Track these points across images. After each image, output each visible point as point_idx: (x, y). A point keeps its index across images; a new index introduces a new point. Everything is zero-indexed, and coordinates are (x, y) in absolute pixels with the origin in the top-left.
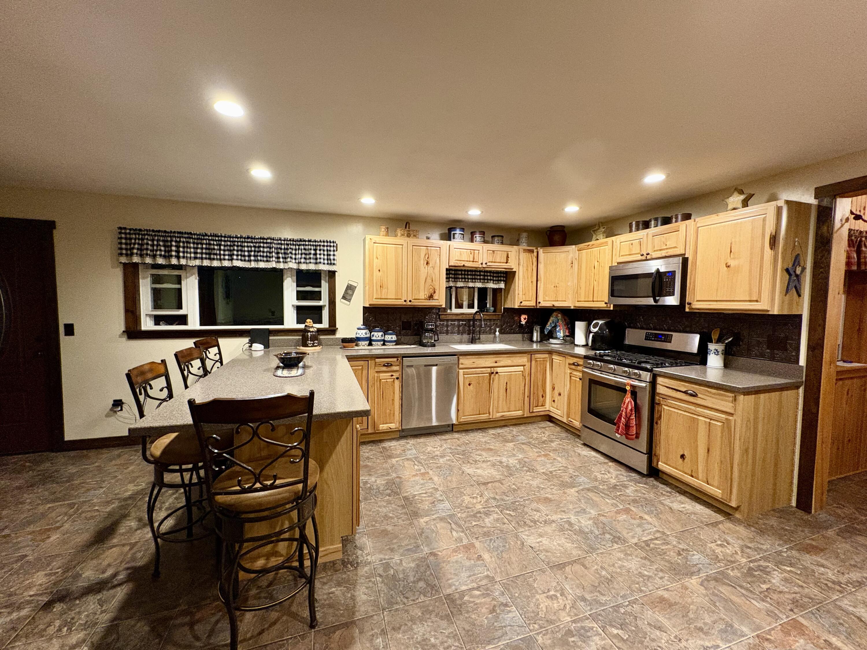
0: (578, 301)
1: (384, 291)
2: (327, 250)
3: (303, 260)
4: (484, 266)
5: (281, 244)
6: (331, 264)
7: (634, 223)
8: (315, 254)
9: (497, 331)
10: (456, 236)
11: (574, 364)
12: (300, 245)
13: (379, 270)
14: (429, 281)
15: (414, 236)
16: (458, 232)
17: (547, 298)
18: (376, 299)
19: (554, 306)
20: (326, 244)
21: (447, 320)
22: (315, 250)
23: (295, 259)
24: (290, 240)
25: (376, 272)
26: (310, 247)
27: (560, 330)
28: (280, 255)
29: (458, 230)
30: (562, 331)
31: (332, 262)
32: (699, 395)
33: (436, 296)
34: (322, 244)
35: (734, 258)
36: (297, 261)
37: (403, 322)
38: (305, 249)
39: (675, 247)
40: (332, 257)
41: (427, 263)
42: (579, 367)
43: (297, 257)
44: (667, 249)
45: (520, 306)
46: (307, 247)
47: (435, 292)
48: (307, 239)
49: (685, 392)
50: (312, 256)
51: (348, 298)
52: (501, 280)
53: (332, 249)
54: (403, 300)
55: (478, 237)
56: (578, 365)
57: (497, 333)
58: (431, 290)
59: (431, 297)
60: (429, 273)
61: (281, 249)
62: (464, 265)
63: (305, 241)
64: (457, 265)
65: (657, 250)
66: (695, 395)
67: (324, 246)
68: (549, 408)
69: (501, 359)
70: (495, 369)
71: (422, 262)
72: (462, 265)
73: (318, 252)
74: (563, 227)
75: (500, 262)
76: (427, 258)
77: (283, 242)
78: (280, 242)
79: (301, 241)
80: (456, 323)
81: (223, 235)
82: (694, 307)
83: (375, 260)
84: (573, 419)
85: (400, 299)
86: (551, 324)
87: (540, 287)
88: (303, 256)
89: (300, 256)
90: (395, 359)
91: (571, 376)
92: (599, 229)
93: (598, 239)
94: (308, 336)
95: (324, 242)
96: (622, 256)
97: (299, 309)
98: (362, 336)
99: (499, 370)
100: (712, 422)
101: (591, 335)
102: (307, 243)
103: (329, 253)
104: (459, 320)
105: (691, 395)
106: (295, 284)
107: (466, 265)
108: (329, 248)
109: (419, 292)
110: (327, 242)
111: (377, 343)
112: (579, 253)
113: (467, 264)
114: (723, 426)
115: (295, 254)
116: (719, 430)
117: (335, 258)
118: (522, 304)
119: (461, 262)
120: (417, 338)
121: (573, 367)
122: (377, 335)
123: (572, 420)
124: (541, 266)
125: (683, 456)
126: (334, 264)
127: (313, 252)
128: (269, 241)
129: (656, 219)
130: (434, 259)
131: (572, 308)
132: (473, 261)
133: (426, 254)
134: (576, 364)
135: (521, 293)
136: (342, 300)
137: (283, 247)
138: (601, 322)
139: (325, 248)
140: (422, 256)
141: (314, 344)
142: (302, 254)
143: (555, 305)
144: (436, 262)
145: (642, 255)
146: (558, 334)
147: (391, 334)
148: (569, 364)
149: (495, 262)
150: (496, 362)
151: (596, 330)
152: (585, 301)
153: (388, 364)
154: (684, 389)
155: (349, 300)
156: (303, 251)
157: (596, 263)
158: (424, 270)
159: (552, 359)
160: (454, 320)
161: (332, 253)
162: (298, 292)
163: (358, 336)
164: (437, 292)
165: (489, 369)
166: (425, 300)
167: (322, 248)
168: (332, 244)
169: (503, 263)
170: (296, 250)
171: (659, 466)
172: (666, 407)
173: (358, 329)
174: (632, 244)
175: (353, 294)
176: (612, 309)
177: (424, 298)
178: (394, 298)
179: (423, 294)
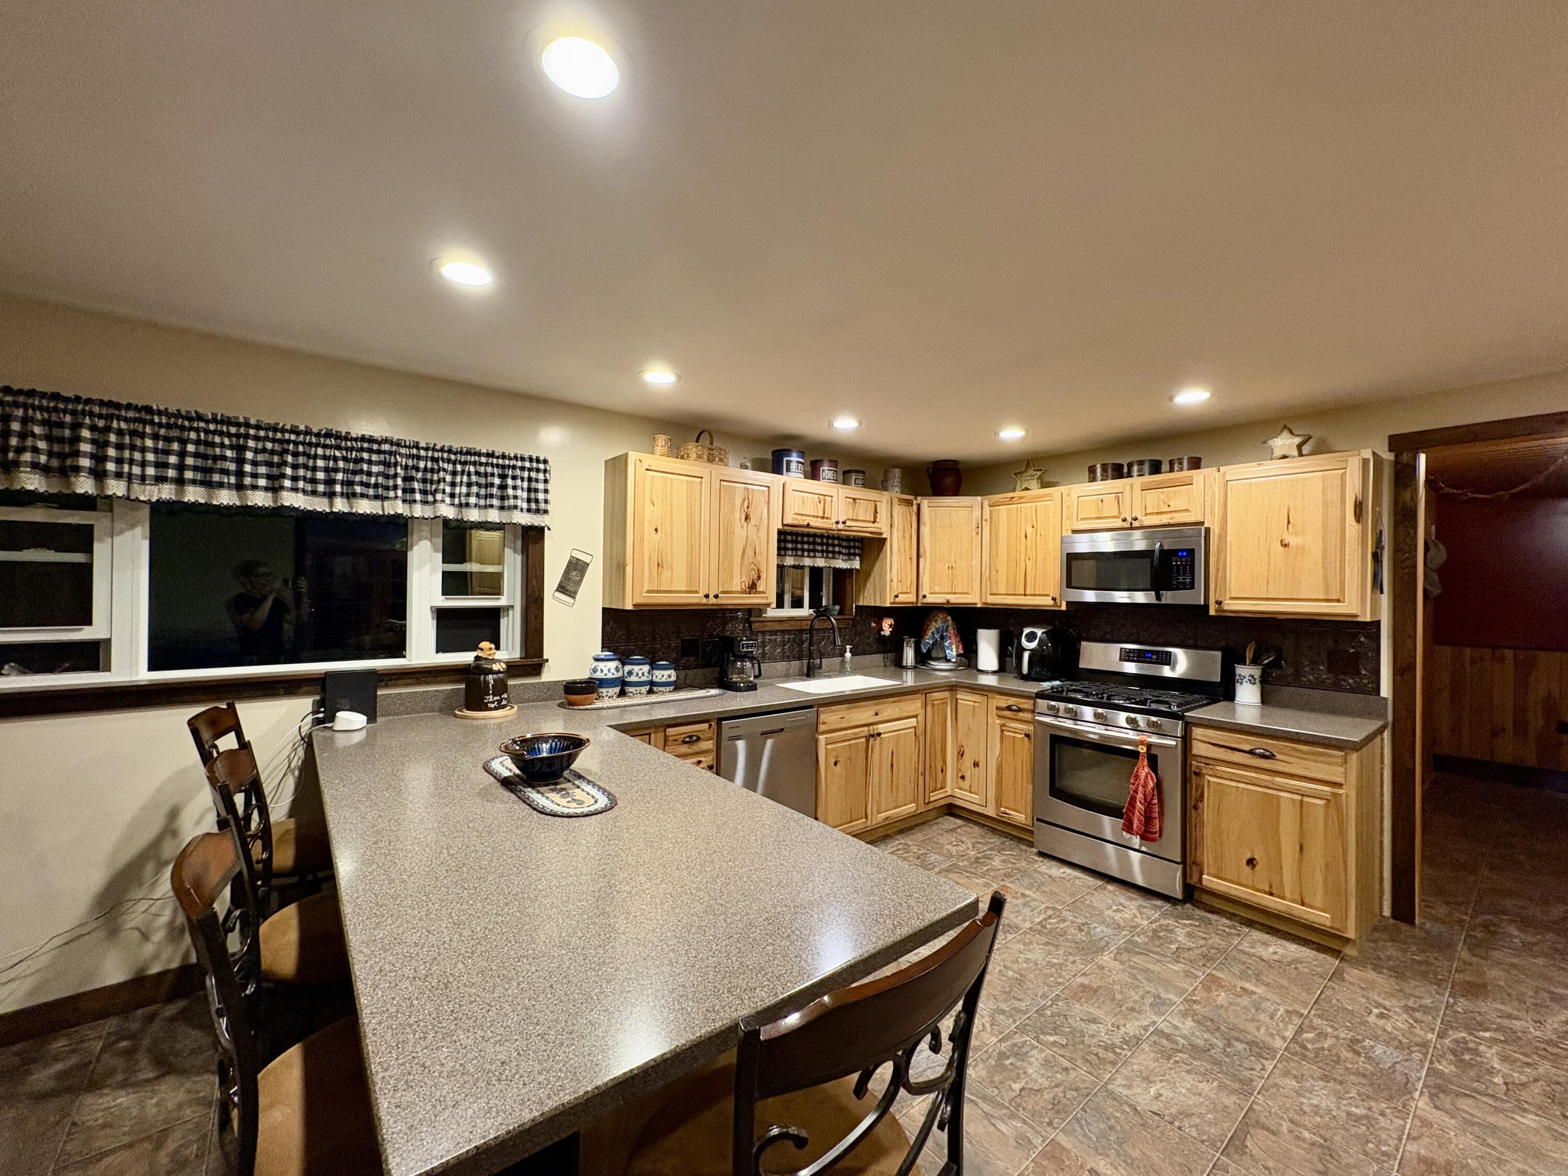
0: (992, 594)
1: (666, 574)
2: (530, 479)
3: (473, 500)
4: (841, 526)
5: (419, 458)
6: (537, 511)
7: (1098, 466)
8: (503, 487)
9: (848, 650)
10: (793, 466)
11: (1009, 708)
12: (465, 463)
13: (656, 530)
14: (750, 552)
15: (721, 460)
16: (794, 458)
17: (937, 589)
18: (648, 592)
19: (948, 602)
20: (527, 464)
21: (765, 633)
22: (503, 477)
23: (452, 495)
24: (442, 450)
25: (649, 534)
26: (489, 469)
27: (951, 644)
28: (416, 485)
29: (794, 454)
30: (954, 646)
31: (542, 506)
32: (1278, 756)
33: (761, 586)
34: (519, 464)
35: (1296, 533)
36: (457, 501)
37: (683, 641)
38: (478, 473)
39: (1187, 510)
40: (541, 496)
41: (747, 518)
42: (1021, 714)
43: (457, 490)
44: (1171, 512)
45: (894, 603)
46: (482, 469)
47: (759, 577)
48: (484, 451)
49: (1251, 752)
50: (495, 491)
51: (570, 588)
52: (855, 555)
53: (541, 476)
54: (701, 595)
55: (826, 470)
56: (1020, 710)
57: (848, 655)
58: (753, 573)
59: (753, 587)
60: (750, 539)
61: (417, 469)
62: (808, 524)
63: (479, 454)
64: (796, 523)
65: (1152, 514)
66: (1271, 757)
67: (523, 469)
68: (952, 789)
69: (882, 707)
70: (875, 727)
71: (738, 515)
72: (805, 523)
73: (510, 482)
74: (955, 462)
75: (865, 521)
76: (746, 506)
77: (423, 453)
78: (415, 451)
79: (469, 453)
80: (779, 638)
81: (253, 421)
82: (1226, 608)
83: (649, 508)
84: (1010, 809)
85: (696, 592)
86: (933, 633)
87: (924, 568)
88: (475, 489)
89: (464, 490)
90: (706, 726)
91: (1002, 731)
92: (1025, 471)
93: (1027, 489)
94: (486, 683)
95: (523, 459)
96: (1082, 519)
97: (442, 615)
98: (610, 676)
99: (881, 728)
100: (1306, 799)
101: (1026, 655)
102: (483, 460)
103: (533, 485)
104: (783, 632)
105: (1263, 756)
106: (440, 555)
107: (812, 524)
108: (533, 475)
109: (732, 577)
110: (531, 460)
111: (638, 689)
112: (991, 511)
113: (815, 523)
114: (1327, 806)
115: (453, 484)
116: (1320, 814)
117: (549, 497)
118: (897, 600)
119: (804, 518)
120: (711, 672)
121: (1008, 713)
122: (640, 671)
123: (1008, 811)
124: (925, 530)
125: (1251, 862)
126: (546, 512)
127: (497, 481)
128: (386, 447)
129: (1141, 463)
130: (759, 510)
131: (979, 606)
132: (823, 518)
133: (744, 500)
134: (1014, 708)
135: (895, 580)
136: (558, 595)
137: (422, 464)
138: (1039, 632)
139: (526, 474)
140: (738, 502)
141: (500, 701)
142: (469, 485)
143: (952, 601)
144: (761, 517)
145: (1124, 520)
146: (947, 652)
147: (664, 668)
148: (998, 708)
149: (856, 520)
150: (877, 714)
151: (1034, 645)
152: (1007, 595)
153: (691, 737)
154: (1247, 748)
155: (572, 594)
156: (474, 478)
157: (1030, 530)
158: (740, 532)
159: (957, 699)
160: (774, 633)
161: (541, 486)
162: (445, 574)
163: (598, 675)
164: (763, 576)
165: (866, 728)
166: (742, 593)
167: (518, 472)
168: (542, 466)
169: (869, 522)
170: (454, 473)
171: (1204, 883)
172: (1212, 779)
173: (597, 660)
174: (1102, 501)
175: (581, 581)
176: (1064, 608)
177: (739, 589)
178: (684, 589)
179: (738, 582)
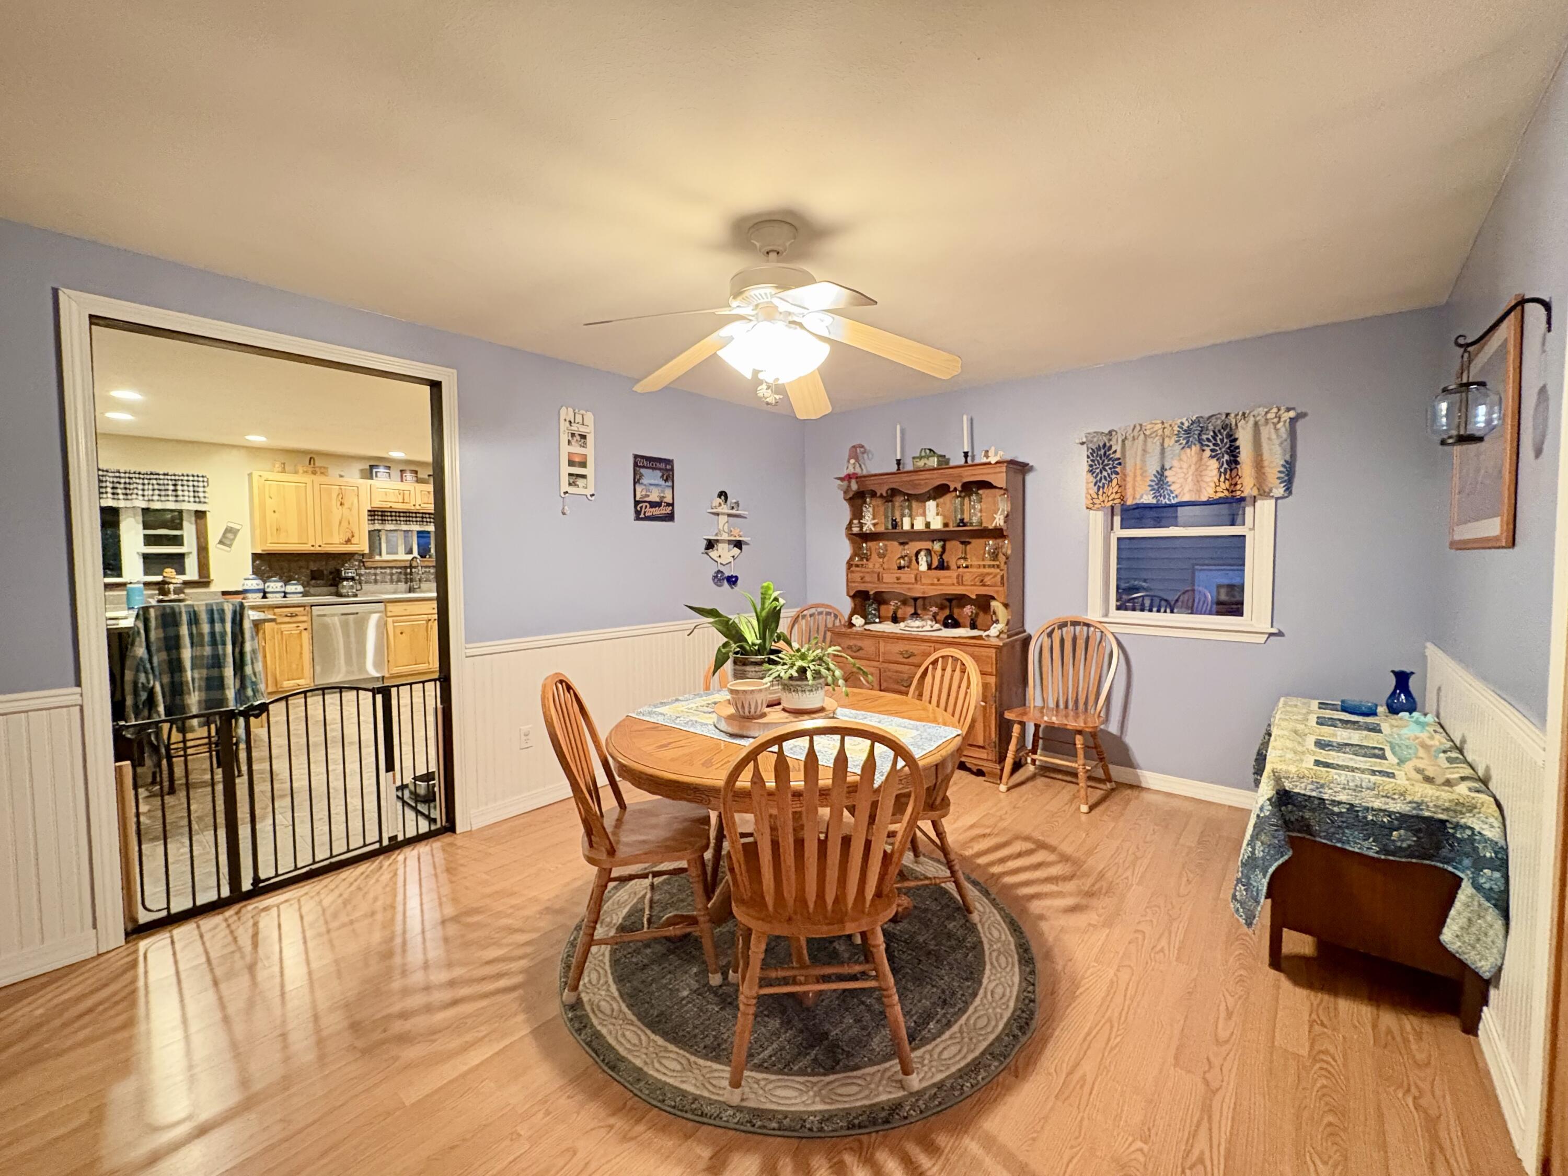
1: (283, 534)
2: (194, 486)
3: (156, 498)
4: (418, 507)
5: (120, 477)
6: (200, 502)
8: (175, 490)
10: (379, 474)
12: (149, 479)
14: (345, 524)
15: (322, 473)
16: (381, 470)
18: (271, 544)
20: (191, 478)
21: (376, 568)
22: (175, 485)
23: (143, 496)
24: (135, 473)
25: (269, 514)
26: (166, 482)
29: (382, 468)
33: (354, 540)
34: (186, 478)
36: (146, 498)
37: (312, 571)
38: (158, 484)
40: (201, 495)
41: (341, 504)
43: (146, 493)
46: (161, 482)
47: (353, 536)
50: (170, 493)
51: (228, 542)
53: (201, 484)
54: (310, 545)
55: (409, 476)
58: (349, 533)
61: (119, 483)
62: (391, 506)
63: (158, 474)
64: (382, 506)
67: (188, 481)
71: (335, 503)
72: (389, 506)
73: (179, 488)
76: (340, 498)
77: (122, 475)
78: (117, 474)
79: (151, 474)
80: (388, 571)
83: (268, 500)
85: (306, 544)
88: (157, 492)
89: (151, 492)
90: (302, 609)
94: (169, 589)
95: (188, 476)
98: (252, 588)
102: (162, 477)
103: (196, 489)
104: (391, 568)
108: (196, 484)
109: (332, 536)
110: (193, 476)
111: (274, 594)
113: (394, 505)
115: (143, 490)
117: (206, 495)
119: (388, 503)
120: (333, 589)
122: (275, 585)
127: (171, 488)
130: (351, 500)
132: (403, 503)
136: (219, 546)
137: (123, 481)
139: (191, 483)
140: (334, 496)
142: (153, 490)
144: (353, 503)
147: (294, 585)
153: (291, 614)
155: (230, 546)
156: (156, 487)
158: (337, 512)
160: (385, 568)
161: (201, 489)
162: (145, 536)
163: (246, 587)
166: (340, 545)
167: (185, 483)
168: (201, 479)
170: (143, 484)
173: (245, 579)
175: (234, 539)
177: (338, 542)
179: (337, 539)
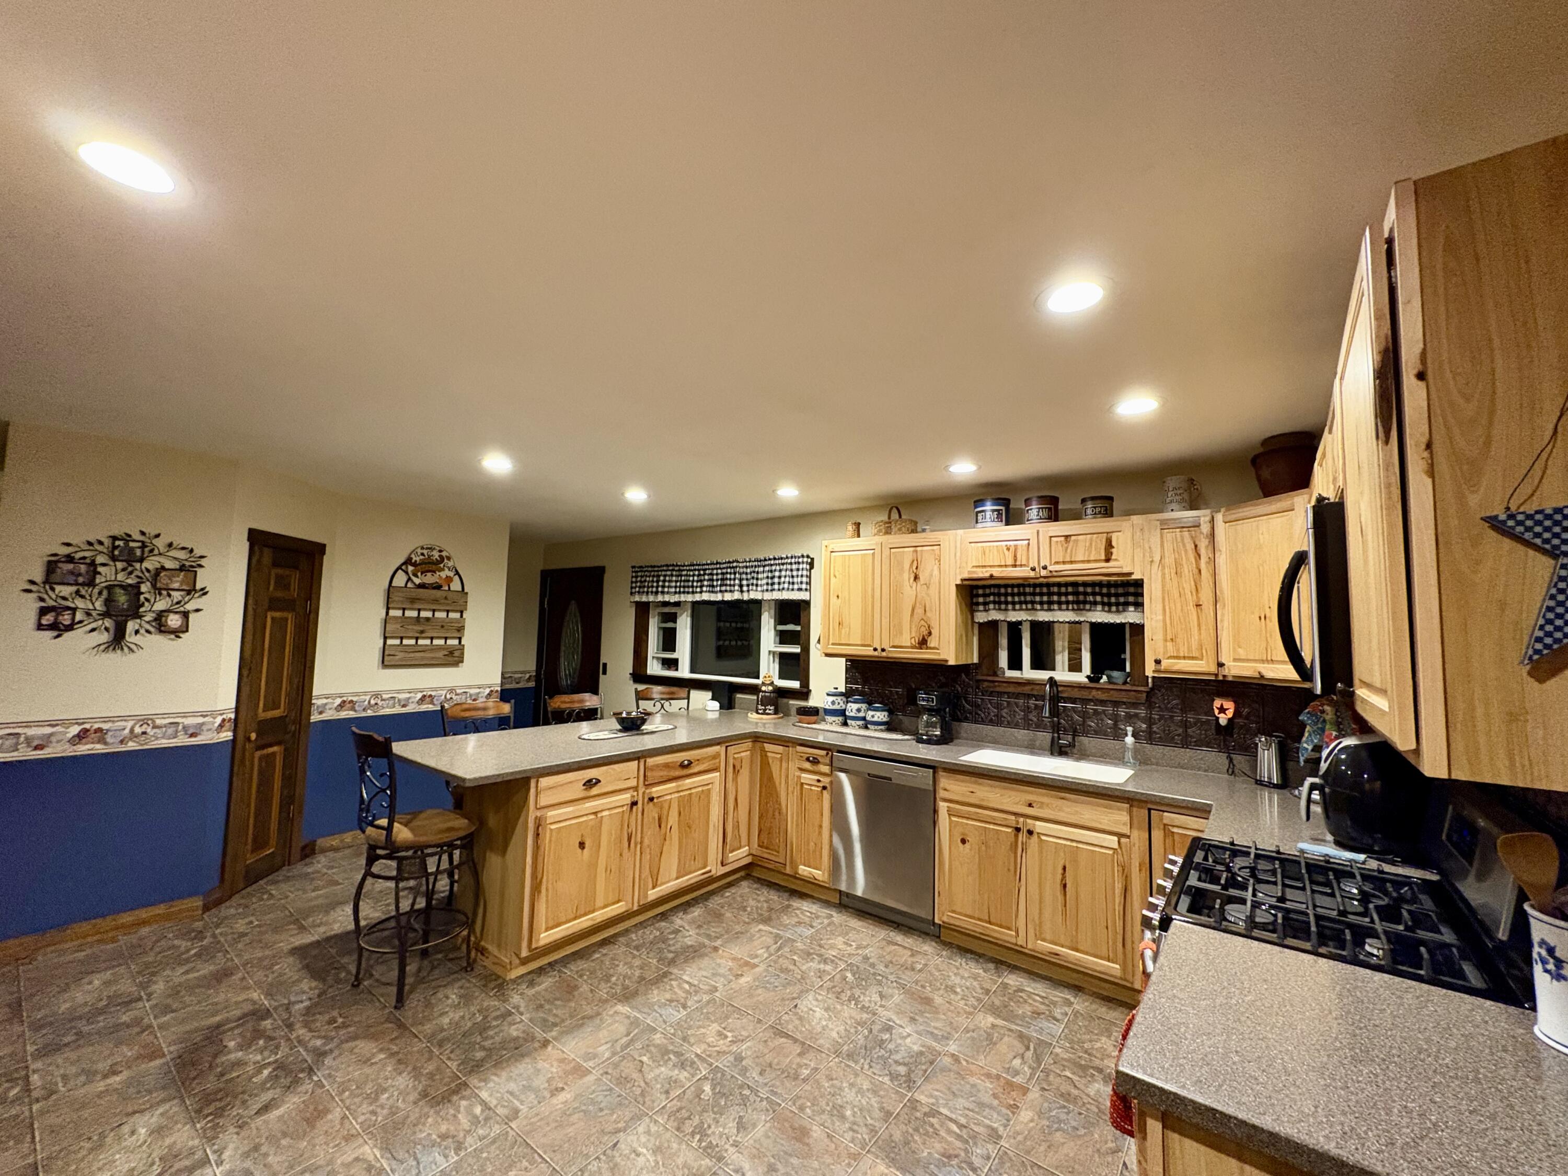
1: (846, 631)
2: (796, 570)
13: (838, 597)
14: (919, 611)
17: (1242, 653)
18: (832, 644)
19: (1263, 678)
22: (781, 571)
26: (774, 567)
28: (744, 582)
31: (809, 586)
33: (932, 642)
34: (789, 561)
41: (916, 578)
45: (1159, 671)
46: (771, 568)
47: (930, 634)
48: (772, 557)
50: (776, 580)
58: (923, 629)
59: (923, 643)
60: (919, 596)
62: (991, 576)
63: (769, 559)
64: (975, 576)
67: (791, 564)
69: (1045, 800)
70: (1029, 821)
71: (907, 576)
72: (987, 575)
73: (783, 573)
75: (1089, 561)
76: (914, 567)
79: (765, 559)
81: (699, 563)
85: (867, 645)
87: (1222, 621)
97: (780, 656)
99: (1039, 826)
106: (772, 622)
107: (995, 574)
108: (798, 566)
109: (901, 634)
113: (997, 572)
117: (813, 580)
118: (1161, 667)
119: (984, 570)
126: (810, 589)
127: (777, 574)
130: (930, 569)
133: (913, 562)
139: (794, 567)
140: (907, 566)
143: (1265, 675)
144: (931, 575)
149: (1071, 562)
150: (1030, 805)
158: (909, 590)
161: (804, 573)
162: (778, 631)
164: (936, 633)
165: (1013, 818)
167: (788, 566)
169: (1096, 561)
177: (909, 644)
178: (859, 643)
179: (907, 638)
